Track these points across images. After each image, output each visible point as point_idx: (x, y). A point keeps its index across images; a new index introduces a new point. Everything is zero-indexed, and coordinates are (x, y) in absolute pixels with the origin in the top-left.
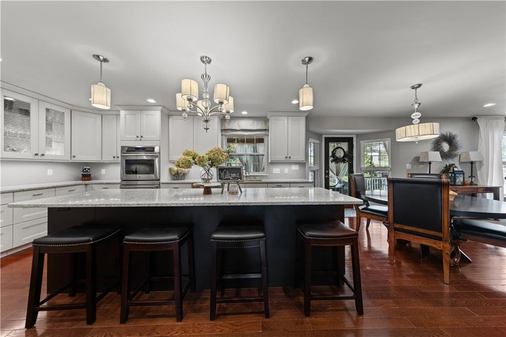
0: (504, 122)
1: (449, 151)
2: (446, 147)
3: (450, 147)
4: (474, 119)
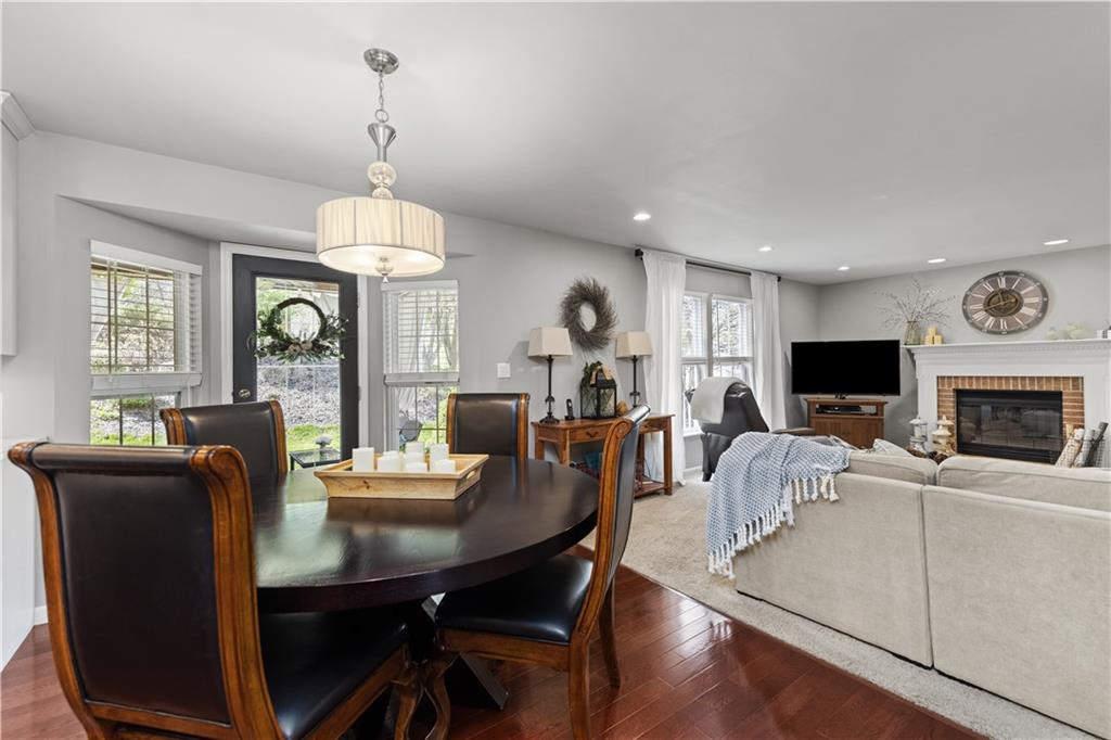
0: (684, 268)
1: (595, 330)
2: (588, 317)
3: (598, 320)
4: (639, 253)
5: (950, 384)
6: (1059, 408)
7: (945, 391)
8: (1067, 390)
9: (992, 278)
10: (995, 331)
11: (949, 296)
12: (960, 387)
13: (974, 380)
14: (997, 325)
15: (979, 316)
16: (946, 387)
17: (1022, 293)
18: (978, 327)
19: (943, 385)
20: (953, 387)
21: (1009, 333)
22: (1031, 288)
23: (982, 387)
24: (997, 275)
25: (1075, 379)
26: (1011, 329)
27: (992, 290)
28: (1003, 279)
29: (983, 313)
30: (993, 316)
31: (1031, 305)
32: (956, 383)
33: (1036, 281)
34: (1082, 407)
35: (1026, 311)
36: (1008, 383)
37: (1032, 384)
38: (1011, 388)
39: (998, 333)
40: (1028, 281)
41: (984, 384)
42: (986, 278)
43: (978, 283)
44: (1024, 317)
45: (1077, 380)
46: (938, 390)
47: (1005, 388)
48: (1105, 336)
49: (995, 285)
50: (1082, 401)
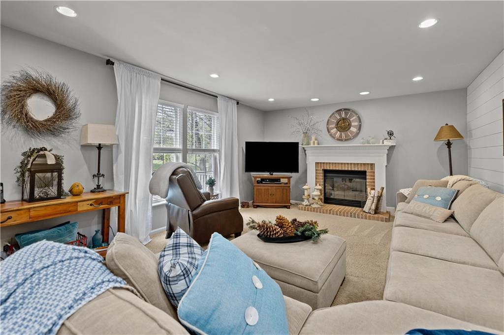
0: (159, 83)
5: (321, 167)
6: (365, 179)
7: (319, 170)
8: (368, 170)
9: (339, 111)
10: (340, 140)
11: (321, 119)
12: (325, 168)
13: (331, 165)
14: (341, 136)
15: (334, 131)
17: (351, 120)
18: (332, 136)
19: (318, 167)
20: (322, 168)
21: (346, 140)
22: (355, 118)
23: (334, 169)
24: (341, 110)
26: (347, 138)
27: (339, 118)
28: (344, 112)
29: (335, 129)
30: (339, 131)
31: (355, 126)
32: (323, 166)
33: (357, 114)
34: (374, 179)
35: (352, 129)
36: (345, 167)
37: (355, 167)
38: (346, 169)
39: (342, 140)
40: (354, 114)
41: (335, 166)
42: (337, 111)
43: (333, 114)
44: (352, 132)
45: (372, 165)
46: (316, 170)
47: (343, 169)
48: (383, 143)
49: (340, 115)
50: (374, 176)
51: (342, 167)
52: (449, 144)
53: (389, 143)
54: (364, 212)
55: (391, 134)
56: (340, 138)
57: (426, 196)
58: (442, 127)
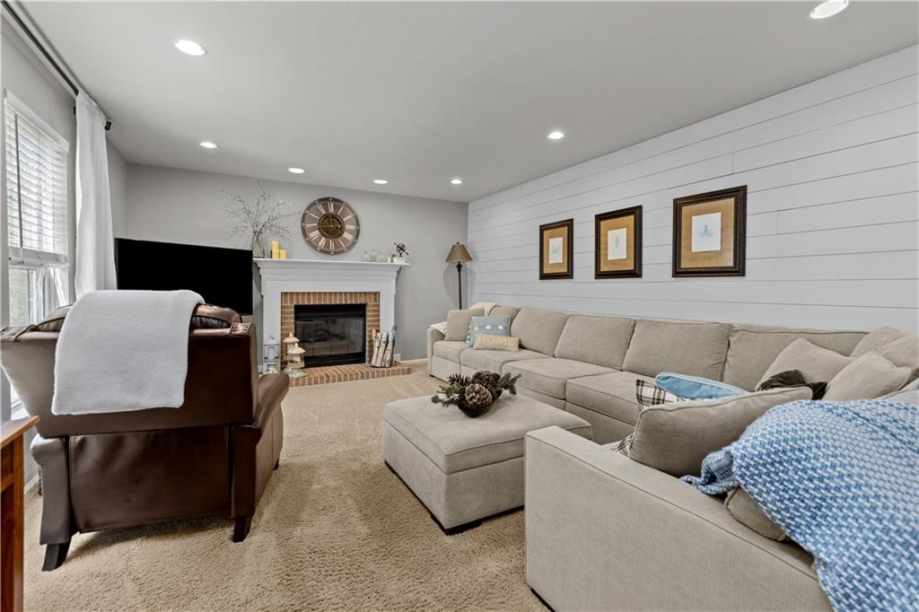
5: (292, 301)
6: (364, 316)
7: (288, 308)
8: (370, 302)
9: (324, 201)
10: (326, 252)
11: (290, 209)
12: (301, 303)
13: (312, 296)
14: (327, 245)
15: (315, 234)
16: (289, 304)
17: (345, 219)
18: (312, 245)
19: (286, 302)
20: (295, 303)
21: (336, 253)
22: (349, 217)
23: (317, 303)
24: (327, 199)
25: (375, 293)
26: (338, 250)
27: (324, 213)
28: (332, 205)
29: (317, 232)
30: (325, 237)
31: (349, 231)
32: (297, 299)
33: (353, 212)
34: (378, 316)
35: (346, 235)
36: (335, 298)
37: (351, 299)
38: (338, 303)
39: (328, 253)
40: (349, 211)
41: (319, 299)
42: (321, 200)
43: (313, 204)
44: (345, 241)
45: (376, 295)
46: (282, 307)
47: (333, 303)
48: (392, 261)
49: (326, 209)
50: (379, 311)
51: (331, 300)
52: (459, 267)
53: (398, 261)
54: (374, 367)
55: (401, 248)
56: (327, 250)
57: (488, 327)
58: (454, 246)
